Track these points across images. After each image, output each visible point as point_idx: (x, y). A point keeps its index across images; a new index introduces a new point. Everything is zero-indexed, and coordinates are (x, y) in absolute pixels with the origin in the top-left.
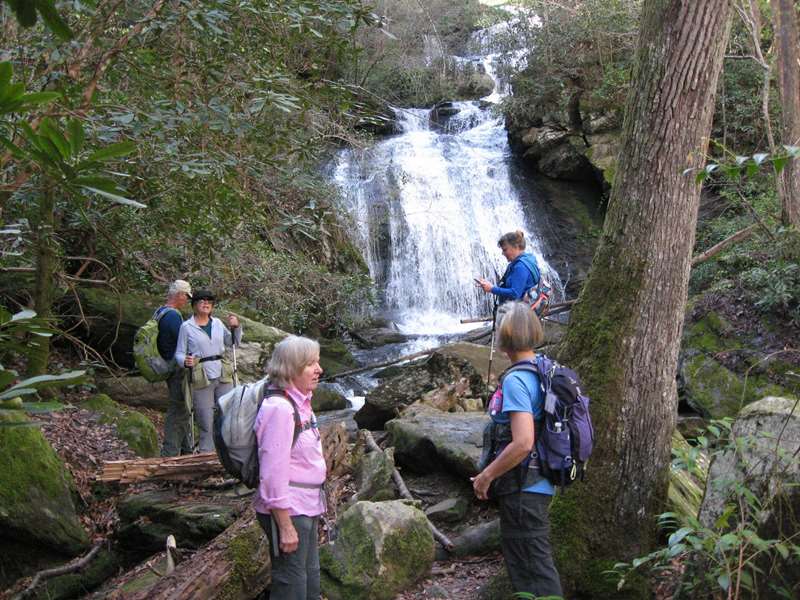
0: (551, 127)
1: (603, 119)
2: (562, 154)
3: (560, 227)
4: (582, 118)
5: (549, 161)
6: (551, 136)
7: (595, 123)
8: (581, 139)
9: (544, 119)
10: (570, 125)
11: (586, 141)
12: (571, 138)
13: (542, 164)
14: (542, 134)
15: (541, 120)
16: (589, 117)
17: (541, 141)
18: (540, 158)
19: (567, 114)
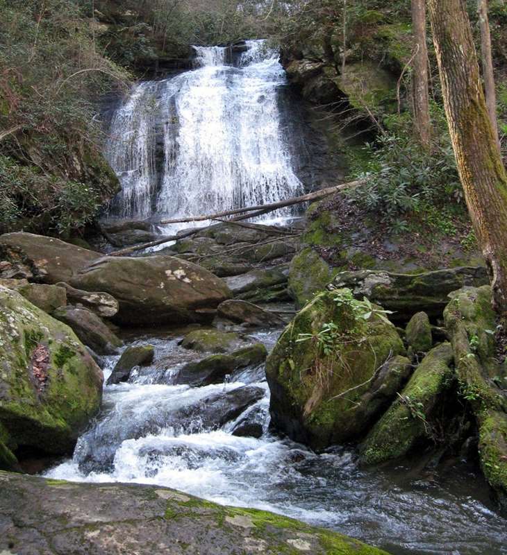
0: (309, 60)
1: (350, 50)
2: (319, 82)
3: (314, 144)
4: (334, 51)
5: (310, 89)
6: (309, 67)
7: (343, 54)
8: (334, 69)
9: (304, 53)
10: (325, 57)
11: (337, 70)
12: (325, 68)
13: (305, 91)
14: (302, 66)
15: (301, 54)
16: (339, 50)
17: (301, 71)
18: (303, 86)
19: (321, 48)
